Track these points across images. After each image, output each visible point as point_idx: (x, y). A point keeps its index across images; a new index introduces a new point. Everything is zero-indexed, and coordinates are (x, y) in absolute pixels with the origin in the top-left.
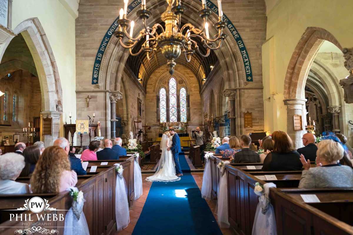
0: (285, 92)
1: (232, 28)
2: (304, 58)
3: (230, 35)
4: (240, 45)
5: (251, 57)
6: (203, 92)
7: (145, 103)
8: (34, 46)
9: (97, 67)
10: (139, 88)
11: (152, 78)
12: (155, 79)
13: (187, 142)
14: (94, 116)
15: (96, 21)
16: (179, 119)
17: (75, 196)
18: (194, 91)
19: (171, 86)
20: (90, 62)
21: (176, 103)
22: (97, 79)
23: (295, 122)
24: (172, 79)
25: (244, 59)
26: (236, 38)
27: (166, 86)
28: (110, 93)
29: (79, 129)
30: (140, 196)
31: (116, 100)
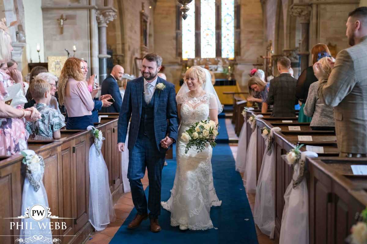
14: (75, 50)
17: (96, 134)
28: (97, 10)
29: (52, 71)
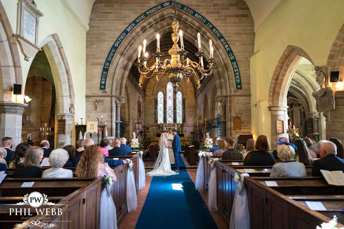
0: (269, 99)
1: (224, 42)
2: (286, 71)
3: (222, 48)
4: (231, 57)
5: (240, 68)
6: (197, 96)
7: (144, 106)
8: (53, 57)
9: (104, 75)
10: (139, 92)
11: (151, 82)
12: (154, 83)
13: (182, 141)
14: (102, 118)
15: (104, 34)
16: (175, 120)
17: (108, 180)
18: (190, 95)
19: (168, 90)
20: (98, 70)
21: (173, 106)
22: (105, 85)
23: (277, 126)
24: (169, 83)
25: (235, 70)
26: (227, 51)
27: (163, 90)
28: (115, 97)
29: (89, 130)
30: (143, 187)
31: (120, 104)
